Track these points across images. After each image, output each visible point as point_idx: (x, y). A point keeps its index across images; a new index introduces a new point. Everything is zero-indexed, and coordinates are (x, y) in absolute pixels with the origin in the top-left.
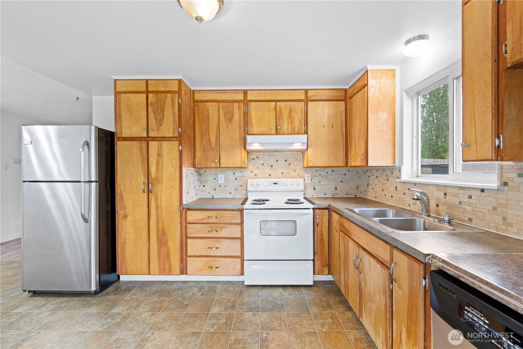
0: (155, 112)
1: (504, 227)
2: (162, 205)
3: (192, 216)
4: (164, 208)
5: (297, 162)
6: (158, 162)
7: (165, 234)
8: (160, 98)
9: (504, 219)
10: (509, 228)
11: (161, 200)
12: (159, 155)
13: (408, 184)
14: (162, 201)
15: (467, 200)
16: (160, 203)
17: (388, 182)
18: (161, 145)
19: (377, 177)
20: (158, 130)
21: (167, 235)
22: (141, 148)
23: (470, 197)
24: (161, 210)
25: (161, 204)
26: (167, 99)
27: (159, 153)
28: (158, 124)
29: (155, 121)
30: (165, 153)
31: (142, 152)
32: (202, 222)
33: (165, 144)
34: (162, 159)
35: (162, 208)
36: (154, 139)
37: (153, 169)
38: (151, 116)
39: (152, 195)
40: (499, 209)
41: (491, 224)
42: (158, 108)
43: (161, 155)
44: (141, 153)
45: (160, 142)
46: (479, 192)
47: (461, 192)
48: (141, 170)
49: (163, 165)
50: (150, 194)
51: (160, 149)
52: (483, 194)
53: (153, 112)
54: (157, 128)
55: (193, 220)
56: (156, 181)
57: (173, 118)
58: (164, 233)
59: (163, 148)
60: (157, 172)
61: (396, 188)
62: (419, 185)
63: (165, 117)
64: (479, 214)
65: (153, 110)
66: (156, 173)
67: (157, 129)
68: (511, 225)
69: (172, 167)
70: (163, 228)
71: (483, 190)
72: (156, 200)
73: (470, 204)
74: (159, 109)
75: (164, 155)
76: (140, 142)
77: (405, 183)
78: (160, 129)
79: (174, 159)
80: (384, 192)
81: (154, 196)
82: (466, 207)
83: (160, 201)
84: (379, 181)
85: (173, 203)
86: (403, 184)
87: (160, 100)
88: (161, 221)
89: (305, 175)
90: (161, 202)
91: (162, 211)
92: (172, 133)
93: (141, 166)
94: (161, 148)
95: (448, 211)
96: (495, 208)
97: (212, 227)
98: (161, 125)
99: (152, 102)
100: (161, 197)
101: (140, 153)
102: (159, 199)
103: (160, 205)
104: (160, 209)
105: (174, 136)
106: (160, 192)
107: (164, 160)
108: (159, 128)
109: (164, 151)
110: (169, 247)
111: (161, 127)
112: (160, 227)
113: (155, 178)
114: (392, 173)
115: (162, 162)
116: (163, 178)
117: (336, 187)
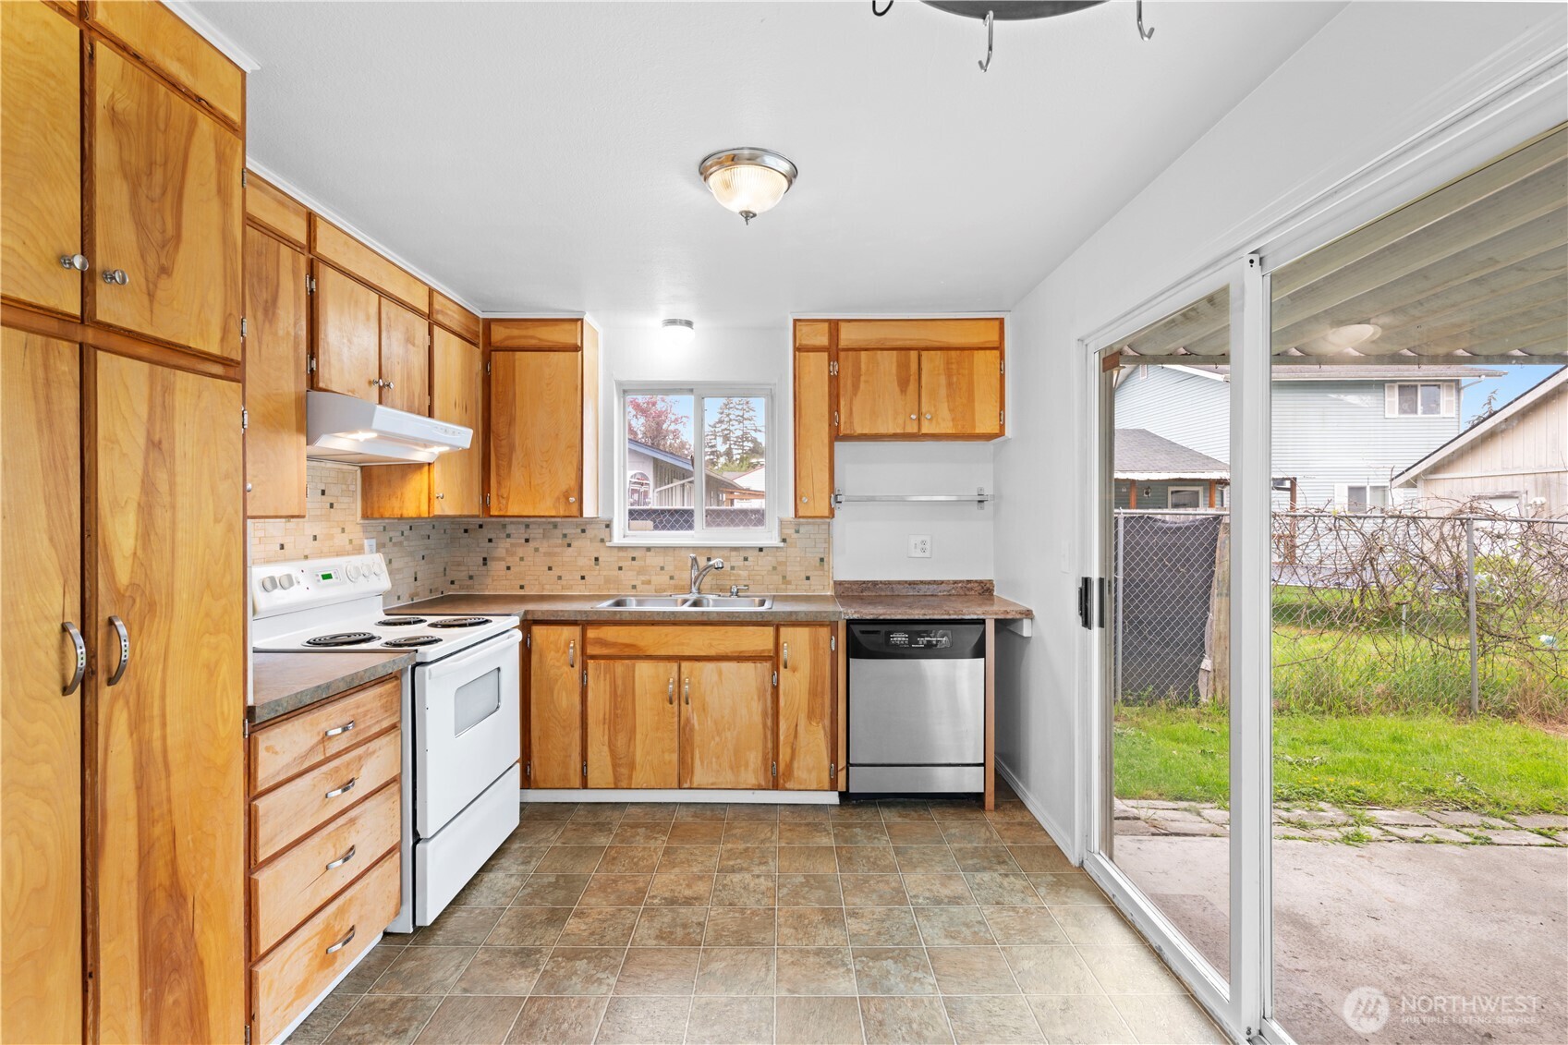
0: (135, 182)
1: (784, 586)
2: (169, 741)
3: (276, 753)
4: (176, 757)
5: (346, 500)
6: (148, 486)
7: (185, 900)
8: (162, 114)
9: (784, 577)
10: (789, 586)
11: (163, 716)
12: (156, 446)
13: (629, 549)
14: (168, 717)
15: (741, 563)
16: (157, 734)
17: (570, 549)
18: (168, 389)
19: (527, 541)
20: (151, 296)
21: (190, 905)
22: (47, 383)
23: (746, 559)
24: (163, 775)
25: (164, 738)
26: (196, 140)
27: (157, 438)
28: (151, 260)
29: (133, 238)
30: (185, 440)
31: (49, 411)
32: (306, 765)
33: (185, 382)
34: (172, 474)
35: (171, 756)
36: (132, 341)
37: (120, 532)
38: (112, 195)
39: (114, 699)
40: (779, 568)
41: (771, 587)
42: (151, 164)
43: (165, 446)
44: (47, 420)
45: (160, 368)
46: (757, 552)
47: (734, 553)
48: (46, 542)
49: (173, 507)
50: (106, 693)
51: (159, 410)
52: (762, 553)
53: (125, 176)
54: (143, 281)
55: (278, 774)
56: (138, 605)
57: (225, 258)
58: (177, 895)
59: (173, 408)
60: (144, 549)
61: (597, 559)
62: (657, 550)
63: (185, 234)
64: (758, 578)
65: (121, 158)
66: (139, 552)
67: (144, 288)
68: (789, 583)
69: (217, 521)
70: (174, 872)
71: (761, 549)
72: (137, 723)
73: (746, 568)
74: (158, 175)
75: (178, 453)
76: (39, 339)
77: (621, 548)
78: (160, 294)
79: (227, 476)
80: (556, 572)
81: (127, 703)
82: (741, 572)
83: (157, 721)
84: (537, 550)
85: (222, 713)
86: (616, 550)
87: (162, 126)
88: (166, 840)
89: (366, 541)
90: (164, 725)
91: (168, 775)
92: (216, 334)
93: (42, 508)
94: (164, 407)
95: (714, 582)
96: (774, 568)
97: (337, 770)
98: (165, 271)
99: (119, 107)
100: (163, 698)
101: (39, 422)
102: (156, 711)
103: (157, 745)
104: (161, 765)
105: (225, 355)
106: (161, 667)
107: (179, 479)
108: (156, 286)
109: (178, 427)
110: (201, 962)
111: (164, 282)
112: (162, 876)
113: (132, 585)
114: (583, 531)
115: (172, 493)
116: (173, 583)
117: (416, 573)
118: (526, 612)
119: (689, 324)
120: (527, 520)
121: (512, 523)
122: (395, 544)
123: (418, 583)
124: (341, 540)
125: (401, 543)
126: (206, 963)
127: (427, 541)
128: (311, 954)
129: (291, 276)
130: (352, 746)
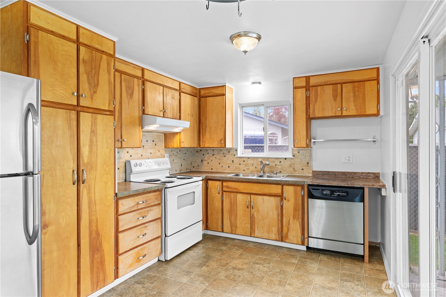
0: (88, 74)
1: (294, 172)
2: (96, 198)
3: (124, 205)
4: (98, 202)
5: (160, 143)
6: (91, 141)
7: (100, 235)
8: (94, 57)
9: (294, 169)
10: (296, 172)
11: (95, 192)
12: (93, 132)
13: (243, 158)
14: (96, 193)
15: (279, 163)
16: (93, 196)
17: (225, 158)
18: (96, 119)
19: (213, 155)
20: (92, 98)
21: (101, 237)
22: (70, 120)
23: (280, 162)
24: (94, 205)
25: (95, 197)
26: (102, 61)
27: (93, 130)
28: (92, 91)
29: (88, 86)
30: (100, 129)
31: (70, 126)
32: (132, 210)
33: (99, 117)
34: (97, 138)
35: (96, 202)
36: (87, 109)
37: (85, 151)
38: (83, 77)
39: (84, 187)
40: (292, 165)
41: (289, 172)
42: (92, 69)
43: (95, 132)
44: (70, 128)
45: (94, 114)
46: (284, 160)
47: (276, 160)
48: (70, 153)
49: (97, 145)
50: (82, 185)
51: (93, 124)
52: (286, 160)
53: (86, 73)
54: (90, 96)
55: (124, 211)
56: (89, 167)
57: (109, 87)
58: (98, 234)
59: (97, 123)
60: (90, 155)
61: (233, 161)
62: (251, 158)
63: (100, 83)
64: (284, 169)
65: (85, 70)
66: (89, 155)
67: (90, 97)
68: (296, 171)
69: (107, 148)
70: (97, 228)
71: (286, 159)
72: (89, 193)
73: (280, 165)
74: (93, 71)
75: (98, 133)
76: (68, 111)
77: (240, 158)
78: (94, 98)
79: (110, 138)
80: (221, 165)
81: (87, 188)
82: (279, 166)
83: (93, 193)
84: (216, 158)
85: (109, 193)
86: (239, 158)
87: (94, 60)
88: (95, 220)
89: (166, 154)
90: (95, 194)
91: (96, 206)
92: (107, 105)
93: (69, 146)
94: (95, 123)
95: (270, 170)
96: (290, 165)
97: (141, 212)
98: (95, 92)
99: (85, 59)
100: (95, 188)
101: (68, 128)
102: (93, 191)
103: (93, 198)
104: (94, 203)
105: (109, 110)
106: (94, 181)
107: (98, 139)
108: (93, 96)
109: (98, 127)
110: (104, 250)
111: (95, 95)
112: (94, 228)
113: (88, 163)
114: (229, 152)
115: (97, 142)
116: (97, 162)
117: (181, 164)
118: (206, 176)
119: (260, 83)
120: (213, 148)
121: (209, 149)
122: (175, 155)
123: (182, 167)
124: (158, 154)
125: (176, 155)
126: (105, 251)
127: (185, 155)
128: (133, 258)
129: (137, 86)
130: (146, 207)
